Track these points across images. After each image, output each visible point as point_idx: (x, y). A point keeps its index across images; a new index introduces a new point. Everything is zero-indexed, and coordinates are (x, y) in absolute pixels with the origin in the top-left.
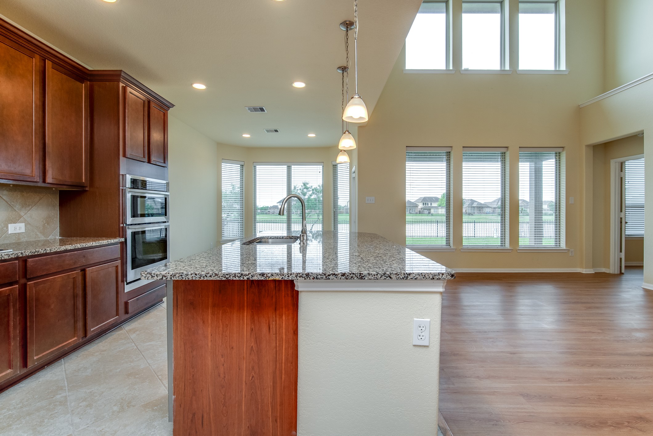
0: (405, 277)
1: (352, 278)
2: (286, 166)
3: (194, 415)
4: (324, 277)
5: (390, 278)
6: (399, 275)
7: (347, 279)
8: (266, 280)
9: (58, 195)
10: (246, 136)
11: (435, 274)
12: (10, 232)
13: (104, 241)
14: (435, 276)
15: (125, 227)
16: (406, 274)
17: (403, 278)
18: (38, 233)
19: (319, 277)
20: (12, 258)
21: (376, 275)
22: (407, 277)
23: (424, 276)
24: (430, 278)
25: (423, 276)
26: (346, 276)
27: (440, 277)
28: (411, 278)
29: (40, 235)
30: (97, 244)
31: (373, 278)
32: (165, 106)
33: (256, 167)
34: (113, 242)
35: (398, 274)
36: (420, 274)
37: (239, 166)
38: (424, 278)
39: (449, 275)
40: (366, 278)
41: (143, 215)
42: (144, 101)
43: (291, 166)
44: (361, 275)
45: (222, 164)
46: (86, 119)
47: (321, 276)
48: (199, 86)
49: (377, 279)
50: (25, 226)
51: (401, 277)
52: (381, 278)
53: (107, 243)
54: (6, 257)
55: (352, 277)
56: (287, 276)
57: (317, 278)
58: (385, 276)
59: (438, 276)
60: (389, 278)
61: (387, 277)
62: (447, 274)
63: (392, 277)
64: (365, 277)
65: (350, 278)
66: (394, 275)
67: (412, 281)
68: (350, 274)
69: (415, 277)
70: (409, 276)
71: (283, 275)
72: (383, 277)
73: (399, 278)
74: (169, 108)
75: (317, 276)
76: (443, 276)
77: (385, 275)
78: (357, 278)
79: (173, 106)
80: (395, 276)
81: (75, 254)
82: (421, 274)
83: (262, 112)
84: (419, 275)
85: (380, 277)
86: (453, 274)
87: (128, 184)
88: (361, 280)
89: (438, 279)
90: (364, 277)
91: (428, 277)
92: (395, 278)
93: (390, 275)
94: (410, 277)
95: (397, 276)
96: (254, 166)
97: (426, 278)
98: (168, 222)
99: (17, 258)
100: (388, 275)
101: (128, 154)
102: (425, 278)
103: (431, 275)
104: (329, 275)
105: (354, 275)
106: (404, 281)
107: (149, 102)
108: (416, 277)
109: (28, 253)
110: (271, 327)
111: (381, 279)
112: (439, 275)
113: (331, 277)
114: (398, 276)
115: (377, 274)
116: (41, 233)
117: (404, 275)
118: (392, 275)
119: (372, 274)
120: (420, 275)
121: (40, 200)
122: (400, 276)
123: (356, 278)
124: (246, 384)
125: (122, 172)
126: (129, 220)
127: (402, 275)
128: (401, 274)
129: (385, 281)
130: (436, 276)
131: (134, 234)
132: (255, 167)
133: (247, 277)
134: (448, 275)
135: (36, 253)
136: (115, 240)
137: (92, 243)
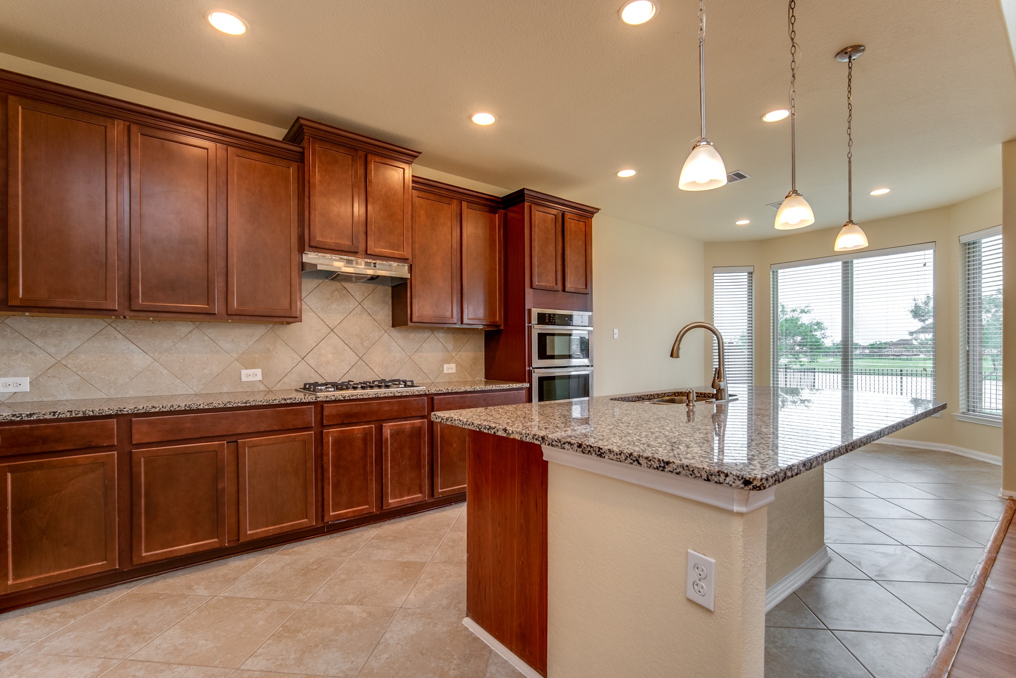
0: (660, 466)
1: (589, 453)
2: (840, 263)
3: (480, 582)
4: (559, 445)
5: (639, 463)
6: (651, 461)
7: (584, 453)
8: (508, 438)
9: (484, 335)
10: (743, 222)
11: (712, 472)
12: (445, 371)
13: (505, 385)
14: (711, 475)
15: (532, 370)
16: (662, 462)
17: (657, 467)
18: (466, 374)
19: (554, 443)
20: (421, 394)
21: (619, 455)
22: (663, 467)
23: (693, 471)
24: (703, 477)
25: (689, 471)
26: (583, 448)
27: (721, 479)
28: (670, 471)
29: (468, 376)
30: (497, 388)
31: (615, 458)
32: (586, 214)
33: (777, 272)
34: (515, 387)
35: (649, 459)
36: (684, 466)
37: (746, 274)
38: (691, 475)
39: (740, 480)
40: (607, 457)
41: (552, 357)
42: (555, 215)
43: (852, 262)
44: (601, 450)
45: (715, 275)
46: (500, 252)
47: (557, 443)
48: (627, 173)
49: (620, 461)
50: (456, 367)
51: (655, 466)
52: (625, 460)
53: (509, 388)
54: (417, 393)
55: (589, 451)
56: (525, 436)
57: (552, 445)
58: (631, 459)
59: (718, 477)
60: (636, 463)
61: (634, 461)
62: (734, 477)
63: (640, 462)
64: (605, 455)
65: (587, 452)
66: (644, 459)
67: (670, 475)
68: (587, 446)
69: (676, 469)
70: (666, 466)
71: (522, 434)
72: (629, 460)
73: (651, 466)
74: (593, 213)
75: (553, 441)
76: (728, 479)
77: (631, 456)
78: (596, 454)
79: (598, 209)
80: (645, 461)
81: (475, 396)
82: (687, 466)
83: (742, 179)
84: (683, 468)
85: (624, 458)
86: (748, 479)
87: (534, 320)
88: (599, 458)
89: (716, 482)
90: (603, 454)
91: (699, 475)
92: (646, 465)
93: (638, 458)
94: (669, 469)
95: (648, 463)
96: (773, 272)
97: (696, 477)
98: (592, 366)
99: (425, 395)
100: (636, 457)
101: (536, 283)
102: (693, 476)
103: (704, 472)
104: (564, 443)
105: (592, 449)
106: (659, 472)
107: (563, 215)
108: (678, 471)
109: (433, 391)
110: (538, 505)
111: (626, 462)
112: (719, 475)
113: (566, 446)
114: (650, 463)
115: (620, 452)
116: (469, 374)
117: (659, 462)
118: (641, 458)
119: (613, 452)
120: (685, 468)
121: (468, 341)
122: (653, 463)
123: (593, 454)
124: (517, 568)
125: (527, 307)
126: (536, 362)
127: (656, 461)
128: (654, 460)
129: (631, 465)
130: (714, 477)
131: (541, 380)
132: (775, 273)
133: (494, 430)
134: (736, 478)
135: (440, 392)
136: (517, 385)
137: (491, 386)
